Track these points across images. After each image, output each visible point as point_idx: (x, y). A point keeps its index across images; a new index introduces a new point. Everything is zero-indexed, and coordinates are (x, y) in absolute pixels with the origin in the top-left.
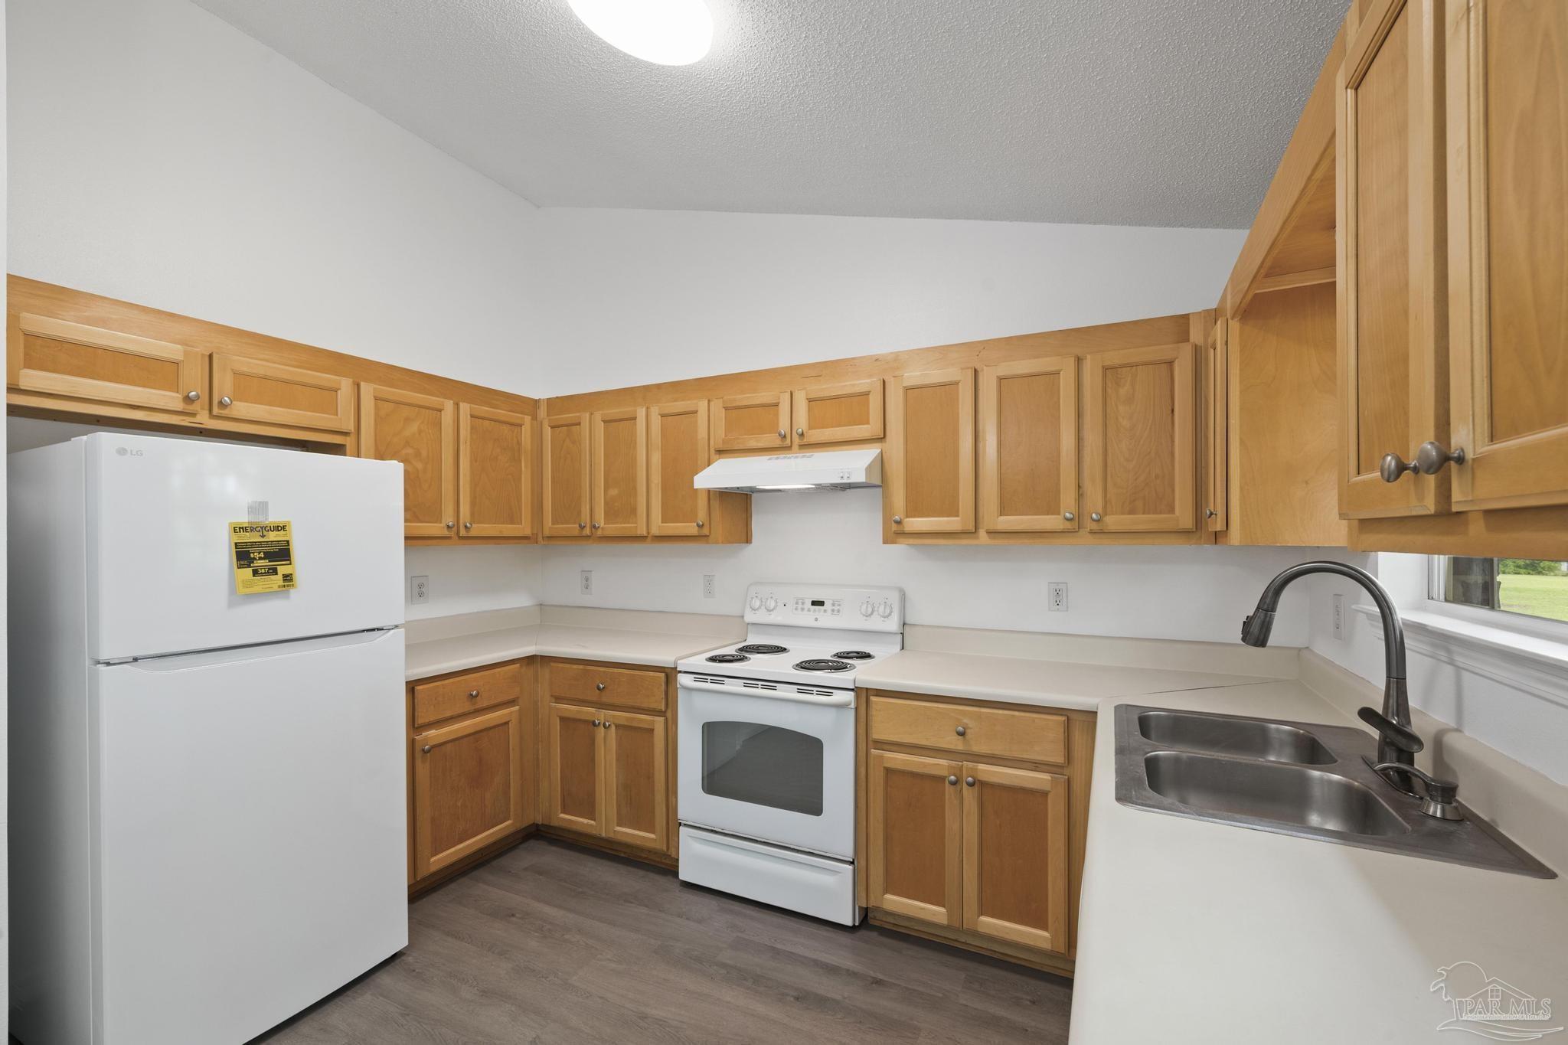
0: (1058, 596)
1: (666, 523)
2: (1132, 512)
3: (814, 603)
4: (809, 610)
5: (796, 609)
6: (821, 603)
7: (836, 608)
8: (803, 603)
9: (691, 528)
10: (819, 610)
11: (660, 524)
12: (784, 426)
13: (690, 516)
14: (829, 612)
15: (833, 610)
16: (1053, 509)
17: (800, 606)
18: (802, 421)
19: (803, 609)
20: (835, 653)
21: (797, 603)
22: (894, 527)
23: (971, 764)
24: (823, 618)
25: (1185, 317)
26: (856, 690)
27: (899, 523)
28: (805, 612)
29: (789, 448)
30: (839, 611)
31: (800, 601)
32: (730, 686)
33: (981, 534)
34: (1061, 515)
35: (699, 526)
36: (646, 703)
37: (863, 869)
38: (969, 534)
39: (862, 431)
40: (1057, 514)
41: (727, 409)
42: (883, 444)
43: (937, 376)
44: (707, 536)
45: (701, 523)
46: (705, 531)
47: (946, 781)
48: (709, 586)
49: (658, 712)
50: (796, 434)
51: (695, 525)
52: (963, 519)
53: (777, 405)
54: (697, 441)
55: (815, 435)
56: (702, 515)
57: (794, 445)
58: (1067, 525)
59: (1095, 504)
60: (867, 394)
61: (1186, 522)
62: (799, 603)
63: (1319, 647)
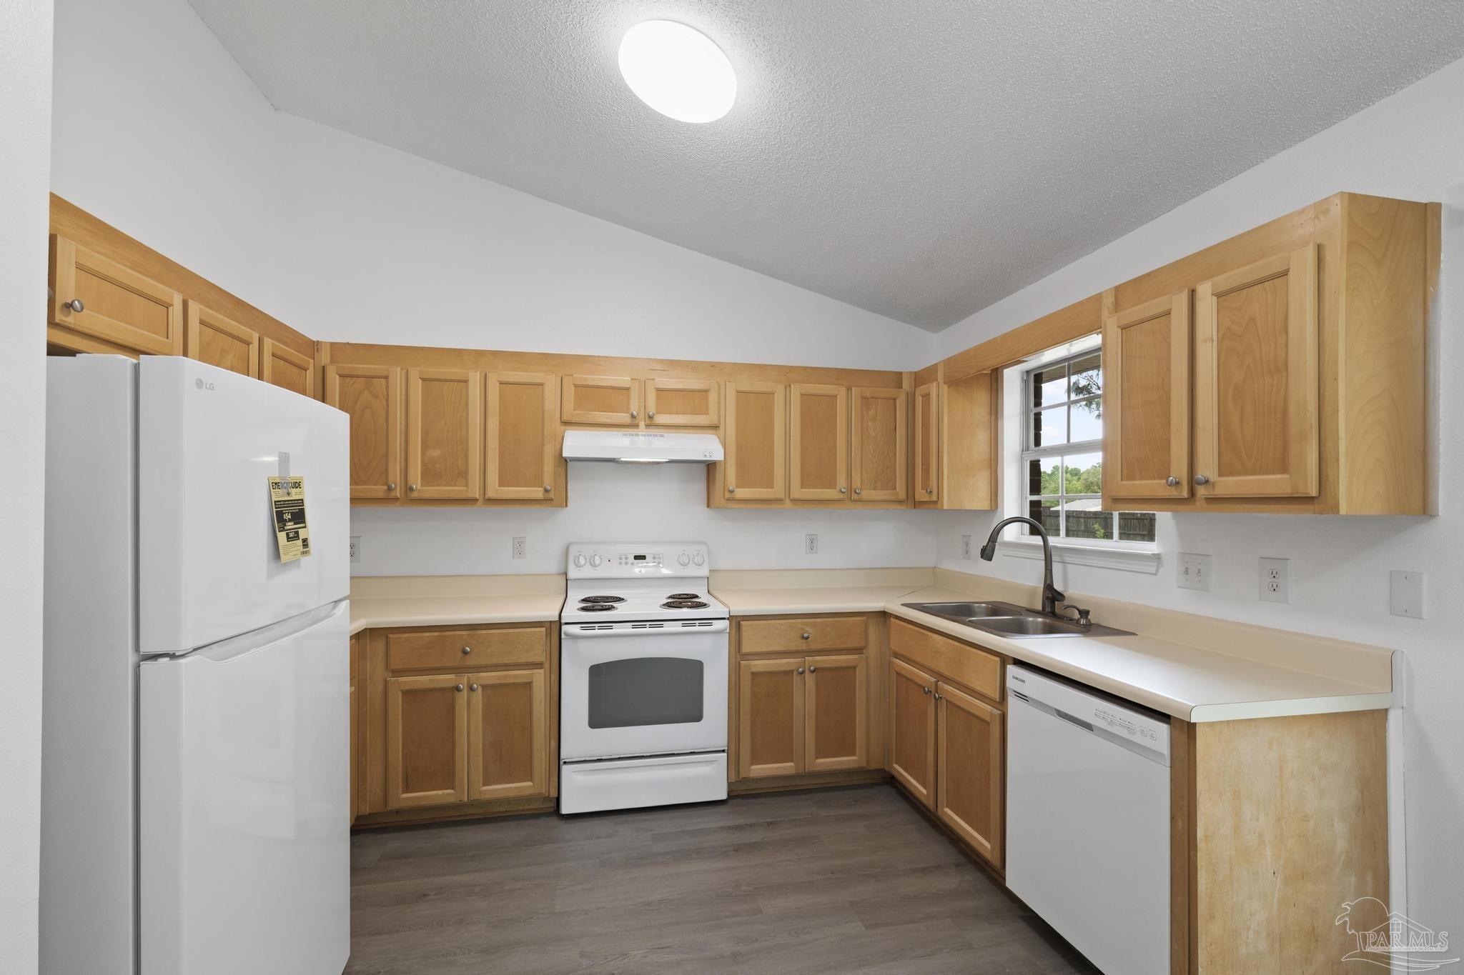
0: (812, 544)
1: (503, 486)
2: (875, 489)
3: (637, 558)
4: (632, 564)
5: (621, 563)
6: (643, 557)
7: (657, 560)
8: (626, 558)
9: (538, 493)
10: (643, 563)
11: (497, 487)
12: (635, 405)
13: (537, 480)
14: (651, 564)
15: (654, 563)
16: (832, 484)
17: (624, 561)
18: (652, 408)
19: (626, 563)
20: (669, 595)
21: (620, 559)
22: (728, 495)
23: (810, 658)
24: (646, 570)
25: (900, 374)
26: (731, 618)
27: (732, 492)
28: (629, 565)
29: (637, 426)
30: (659, 563)
31: (623, 557)
32: (617, 629)
33: (787, 501)
34: (838, 489)
35: (546, 491)
36: (523, 659)
37: (733, 752)
38: (779, 501)
39: (702, 420)
40: (836, 488)
41: (576, 386)
42: (718, 432)
43: (760, 386)
44: (552, 500)
45: (549, 488)
46: (552, 495)
47: (795, 673)
48: (519, 548)
49: (539, 665)
50: (647, 416)
51: (542, 489)
52: (778, 491)
53: (628, 389)
54: (543, 411)
55: (662, 419)
56: (548, 481)
57: (642, 424)
58: (841, 496)
59: (857, 483)
60: (706, 391)
61: (902, 495)
62: (622, 559)
63: (949, 565)
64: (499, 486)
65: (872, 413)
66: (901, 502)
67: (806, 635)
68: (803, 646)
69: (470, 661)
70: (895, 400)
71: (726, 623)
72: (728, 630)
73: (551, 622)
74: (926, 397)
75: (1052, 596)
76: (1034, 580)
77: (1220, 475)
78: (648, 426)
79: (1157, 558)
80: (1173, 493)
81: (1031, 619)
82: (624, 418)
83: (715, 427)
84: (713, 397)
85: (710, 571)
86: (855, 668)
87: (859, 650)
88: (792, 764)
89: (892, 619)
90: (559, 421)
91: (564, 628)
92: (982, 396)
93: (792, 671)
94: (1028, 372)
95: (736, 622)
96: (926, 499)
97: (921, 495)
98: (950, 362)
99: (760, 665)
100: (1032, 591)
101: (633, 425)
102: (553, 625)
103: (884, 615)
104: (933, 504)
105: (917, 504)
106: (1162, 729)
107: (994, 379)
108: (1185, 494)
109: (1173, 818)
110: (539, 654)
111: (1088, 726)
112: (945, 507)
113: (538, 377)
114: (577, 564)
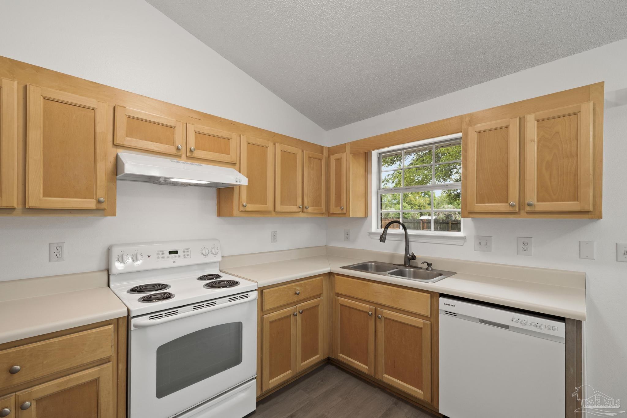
0: (274, 237)
2: (313, 206)
3: (171, 253)
4: (168, 257)
5: (158, 258)
6: (176, 252)
7: (186, 254)
8: (163, 254)
9: (91, 204)
10: (176, 257)
12: (179, 142)
13: (91, 193)
14: (182, 257)
15: (184, 255)
16: (295, 203)
17: (161, 256)
18: (192, 144)
19: (163, 257)
20: (199, 276)
21: (158, 254)
22: (242, 208)
23: (299, 306)
24: (179, 261)
25: (322, 147)
26: (258, 290)
27: (244, 206)
28: (166, 258)
29: (180, 157)
30: (188, 255)
31: (160, 253)
32: (182, 312)
33: (273, 213)
34: (298, 206)
35: (99, 202)
36: (89, 359)
37: (260, 379)
38: (269, 212)
39: (225, 158)
40: (297, 206)
41: (128, 117)
42: (235, 167)
43: (260, 141)
44: (104, 210)
45: (102, 199)
46: (104, 206)
47: (291, 316)
48: (56, 252)
49: (107, 360)
50: (188, 150)
51: (94, 200)
52: (269, 206)
53: (173, 128)
54: (95, 133)
55: (199, 154)
56: (101, 194)
57: (184, 155)
58: (298, 210)
59: (306, 204)
60: (229, 139)
61: (324, 210)
62: (160, 255)
64: (44, 196)
65: (312, 165)
66: (322, 213)
67: (297, 292)
68: (296, 298)
70: (321, 160)
71: (256, 293)
72: (257, 298)
73: (118, 319)
74: (339, 161)
77: (538, 201)
78: (188, 158)
79: (464, 239)
80: (511, 209)
81: (407, 269)
82: (173, 150)
83: (233, 164)
84: (233, 144)
85: (222, 257)
86: (318, 306)
87: (319, 296)
88: (290, 371)
89: (336, 276)
90: (111, 143)
91: (134, 321)
92: (362, 161)
93: (290, 315)
94: (380, 154)
95: (261, 291)
96: (338, 211)
97: (333, 209)
98: (353, 144)
99: (274, 315)
101: (176, 155)
102: (120, 321)
103: (330, 274)
104: (344, 214)
105: (329, 213)
107: (367, 156)
108: (517, 210)
110: (108, 350)
111: (506, 327)
112: (351, 216)
113: (91, 102)
114: (121, 259)
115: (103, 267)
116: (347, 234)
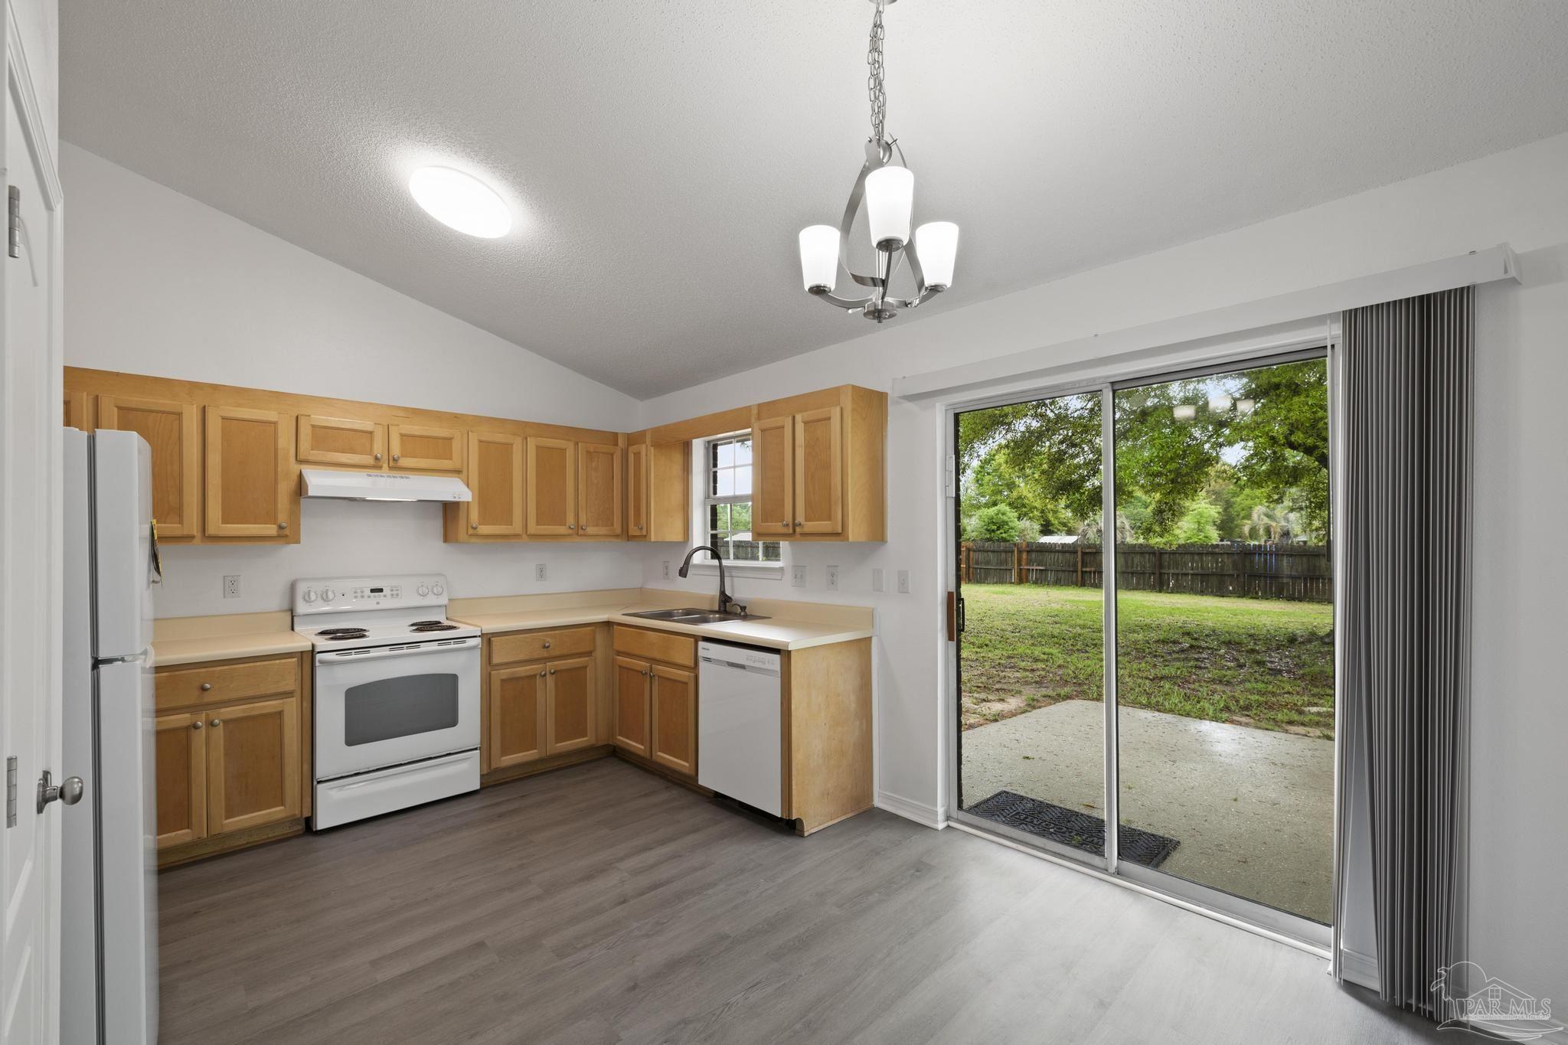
0: (541, 573)
1: (227, 524)
2: (597, 526)
3: (373, 591)
4: (369, 597)
5: (356, 597)
6: (381, 590)
7: (395, 592)
8: (362, 592)
9: (271, 530)
10: (380, 596)
11: (220, 525)
12: (378, 448)
13: (271, 517)
14: (389, 596)
15: (392, 595)
16: (563, 522)
18: (396, 450)
19: (362, 597)
21: (356, 592)
22: (471, 531)
23: (550, 664)
24: (385, 602)
25: (617, 433)
26: (482, 636)
27: (475, 528)
28: (366, 598)
29: (380, 468)
30: (397, 595)
31: (359, 591)
32: (374, 653)
33: (524, 536)
34: (567, 526)
35: (281, 528)
36: (273, 689)
37: (486, 749)
38: (516, 536)
39: (446, 464)
40: (565, 525)
41: (313, 426)
42: (461, 476)
43: (499, 438)
44: (286, 536)
45: (284, 525)
46: (287, 532)
47: (538, 677)
48: (231, 587)
49: (288, 694)
50: (391, 458)
51: (275, 526)
52: (517, 527)
53: (371, 433)
54: (276, 450)
55: (405, 462)
56: (283, 518)
57: (385, 466)
58: (570, 532)
59: (583, 520)
60: (451, 439)
61: (618, 531)
62: (358, 594)
63: (652, 585)
64: (222, 523)
65: (594, 464)
66: (617, 536)
67: (547, 645)
68: (545, 653)
69: (208, 698)
70: (612, 455)
71: (479, 640)
72: (480, 646)
73: (302, 652)
74: (637, 455)
75: (725, 599)
76: (713, 591)
77: (806, 521)
78: (391, 468)
79: (781, 569)
80: (786, 530)
82: (370, 460)
83: (457, 472)
84: (456, 445)
85: (449, 600)
86: (586, 667)
87: (589, 654)
88: (535, 751)
89: (615, 627)
90: (294, 458)
91: (318, 657)
92: (678, 457)
93: (535, 676)
94: (709, 442)
95: (488, 639)
96: (638, 533)
97: (633, 530)
98: (656, 431)
99: (505, 673)
100: (712, 598)
101: (377, 465)
102: (305, 655)
103: (608, 624)
104: (644, 537)
105: (630, 538)
106: (776, 657)
107: (686, 448)
108: (791, 531)
109: (782, 703)
110: (290, 683)
111: (742, 667)
112: (653, 540)
113: (271, 415)
114: (307, 599)
115: (286, 606)
116: (667, 568)
